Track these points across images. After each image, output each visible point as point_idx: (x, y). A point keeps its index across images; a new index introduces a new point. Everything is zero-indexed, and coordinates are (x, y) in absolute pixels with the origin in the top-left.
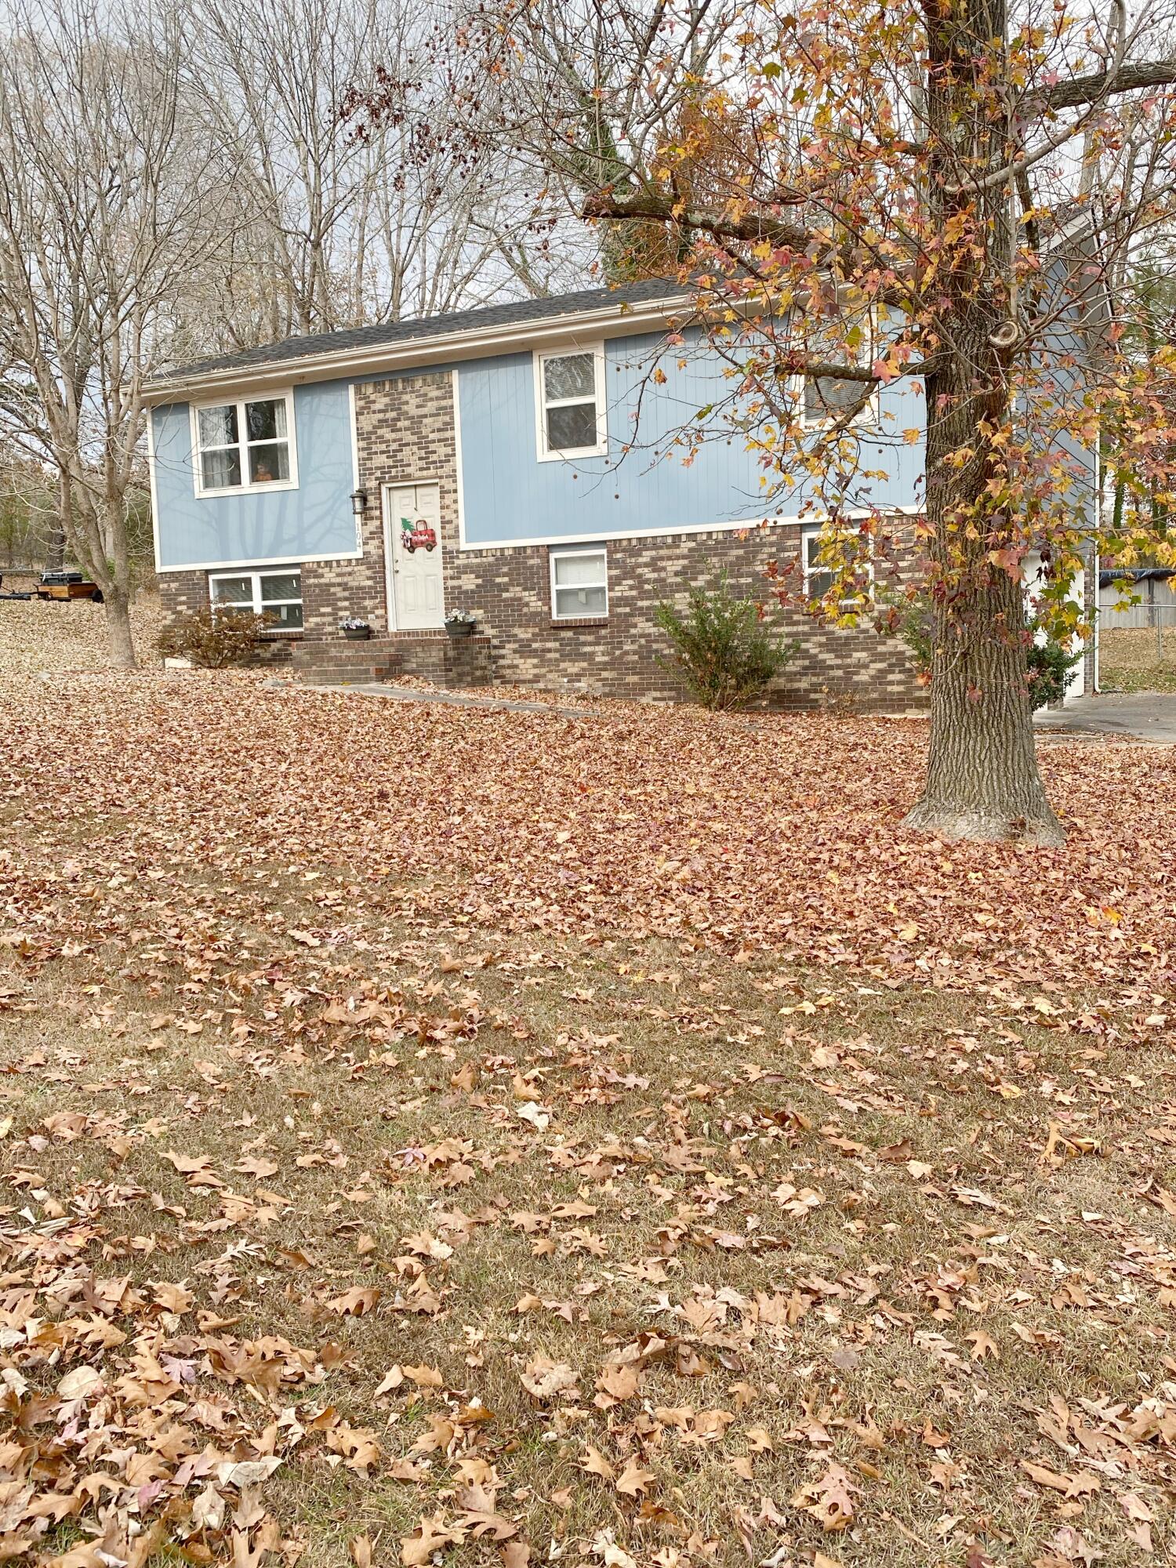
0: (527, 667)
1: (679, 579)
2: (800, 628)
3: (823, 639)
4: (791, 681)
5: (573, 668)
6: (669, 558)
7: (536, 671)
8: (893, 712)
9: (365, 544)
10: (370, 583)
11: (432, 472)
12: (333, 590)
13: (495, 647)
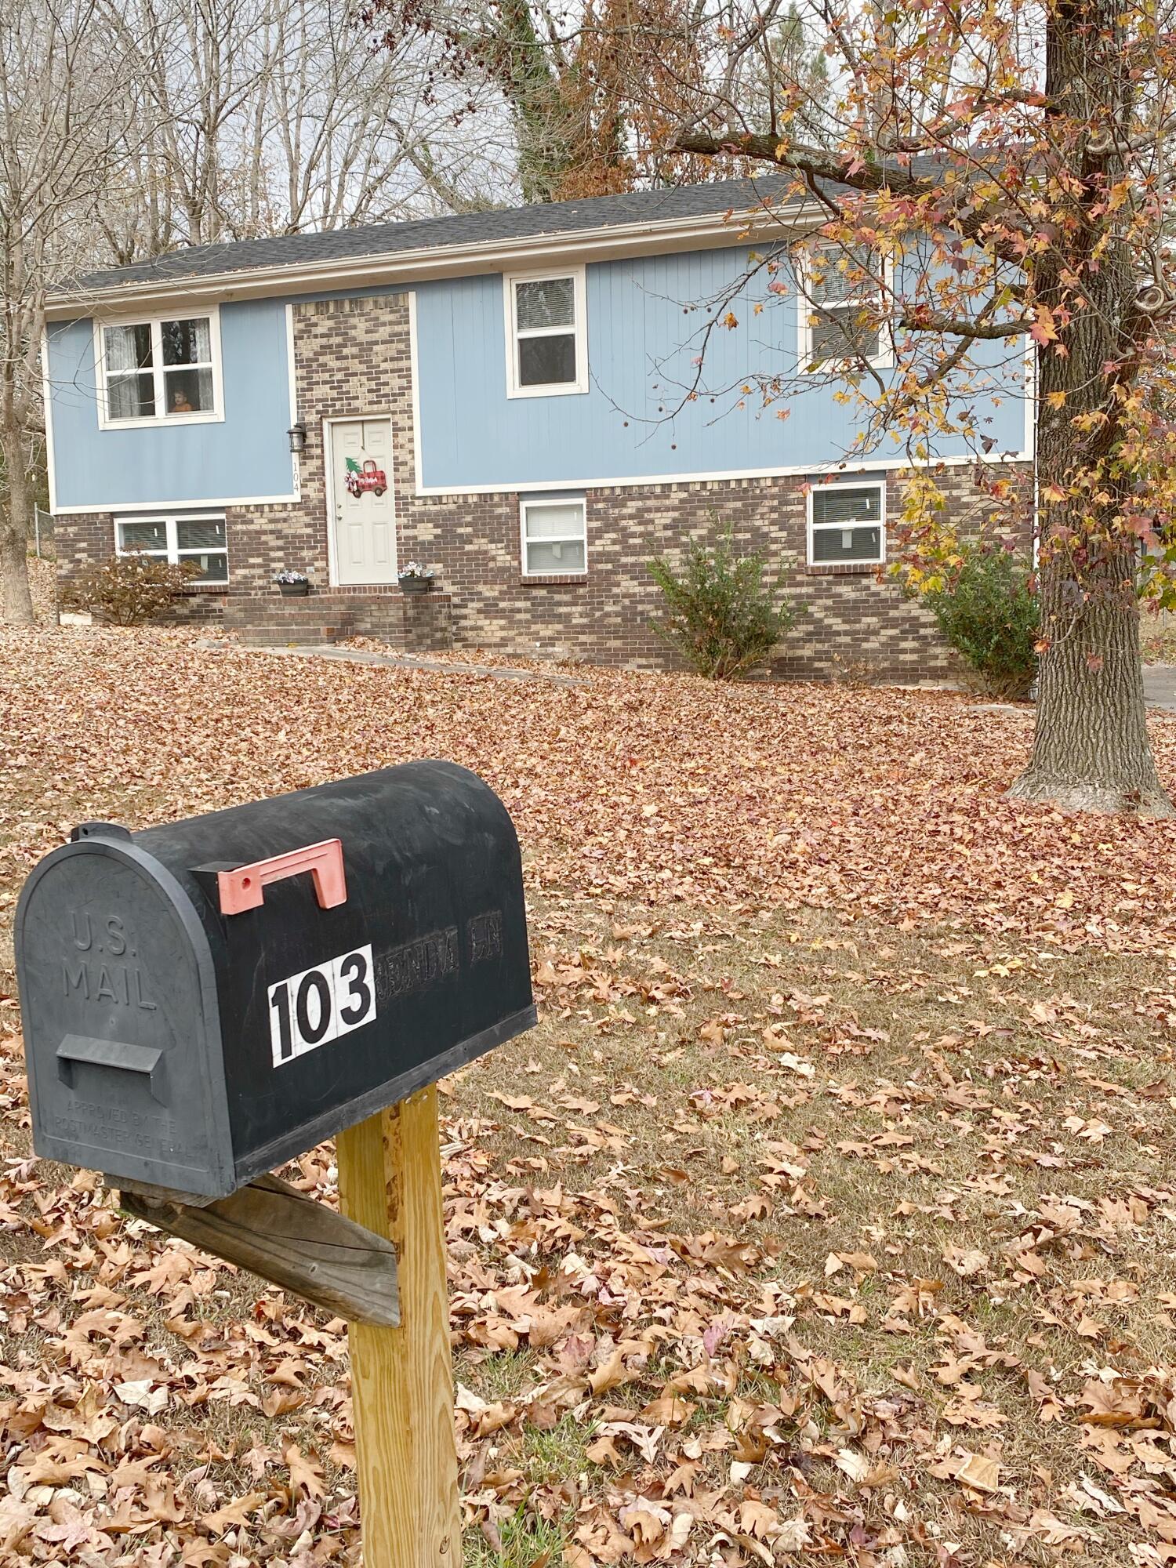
0: (493, 629)
1: (669, 533)
2: (804, 590)
3: (829, 602)
4: (793, 648)
5: (546, 631)
6: (658, 510)
7: (503, 634)
8: (906, 683)
9: (303, 486)
10: (309, 531)
11: (384, 406)
12: (264, 538)
13: (456, 606)
